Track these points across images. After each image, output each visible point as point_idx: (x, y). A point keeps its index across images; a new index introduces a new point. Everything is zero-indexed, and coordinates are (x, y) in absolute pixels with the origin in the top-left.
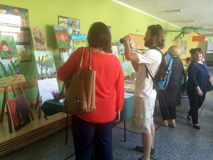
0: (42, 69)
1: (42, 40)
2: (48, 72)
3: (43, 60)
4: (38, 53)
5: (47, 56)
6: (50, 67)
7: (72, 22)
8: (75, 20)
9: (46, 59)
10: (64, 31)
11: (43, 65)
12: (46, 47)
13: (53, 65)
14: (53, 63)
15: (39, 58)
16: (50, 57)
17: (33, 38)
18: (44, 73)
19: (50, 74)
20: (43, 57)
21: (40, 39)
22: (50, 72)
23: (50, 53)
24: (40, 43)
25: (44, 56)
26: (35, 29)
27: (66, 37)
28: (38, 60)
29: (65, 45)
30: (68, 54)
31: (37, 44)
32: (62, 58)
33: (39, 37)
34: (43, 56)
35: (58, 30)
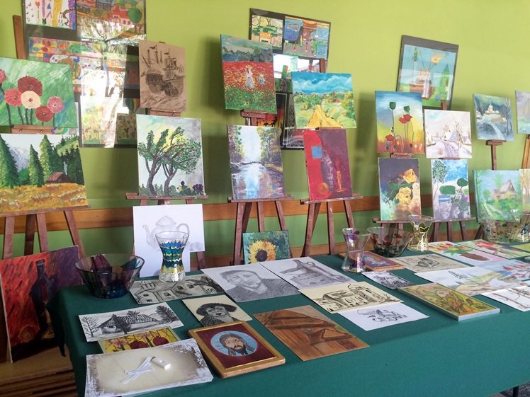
0: (152, 174)
1: (173, 84)
2: (175, 182)
3: (165, 145)
4: (151, 121)
5: (179, 131)
6: (183, 168)
9: (174, 141)
11: (160, 159)
12: (182, 104)
13: (195, 163)
14: (198, 157)
15: (150, 137)
16: (192, 136)
17: (143, 74)
18: (159, 186)
19: (178, 191)
20: (165, 134)
21: (164, 78)
22: (183, 183)
23: (191, 125)
24: (164, 92)
25: (170, 134)
26: (153, 48)
27: (262, 75)
28: (146, 142)
29: (251, 103)
30: (258, 129)
31: (152, 94)
32: (234, 141)
33: (163, 73)
34: (167, 131)
35: (235, 51)
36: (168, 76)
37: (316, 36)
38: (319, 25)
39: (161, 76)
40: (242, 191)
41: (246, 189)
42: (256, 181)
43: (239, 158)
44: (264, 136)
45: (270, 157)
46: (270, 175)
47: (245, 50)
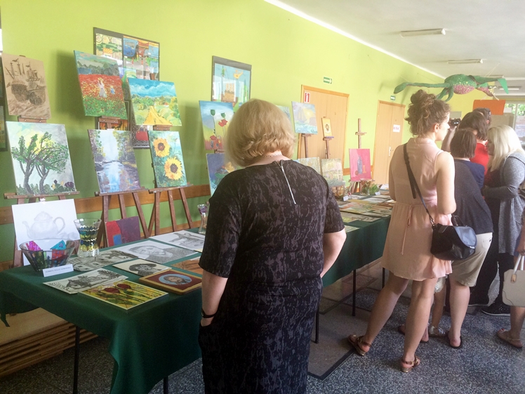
0: (27, 175)
1: (36, 93)
2: (49, 181)
3: (35, 149)
4: (21, 127)
5: (46, 136)
6: (54, 168)
7: (137, 47)
8: (147, 42)
9: (44, 144)
10: (107, 69)
11: (33, 161)
12: (46, 112)
13: (64, 164)
14: (66, 158)
15: (22, 142)
16: (59, 140)
17: (9, 85)
18: (35, 185)
19: (52, 189)
20: (34, 139)
21: (28, 89)
22: (55, 182)
23: (57, 130)
24: (29, 101)
25: (39, 138)
26: (15, 61)
27: (112, 87)
28: (18, 146)
29: (106, 110)
30: (114, 133)
31: (18, 103)
32: (96, 143)
33: (27, 84)
34: (36, 136)
35: (88, 65)
36: (31, 86)
37: (149, 54)
38: (151, 44)
39: (25, 87)
40: (107, 186)
41: (110, 184)
42: (117, 177)
43: (101, 158)
44: (119, 138)
45: (125, 155)
46: (128, 171)
47: (96, 65)
